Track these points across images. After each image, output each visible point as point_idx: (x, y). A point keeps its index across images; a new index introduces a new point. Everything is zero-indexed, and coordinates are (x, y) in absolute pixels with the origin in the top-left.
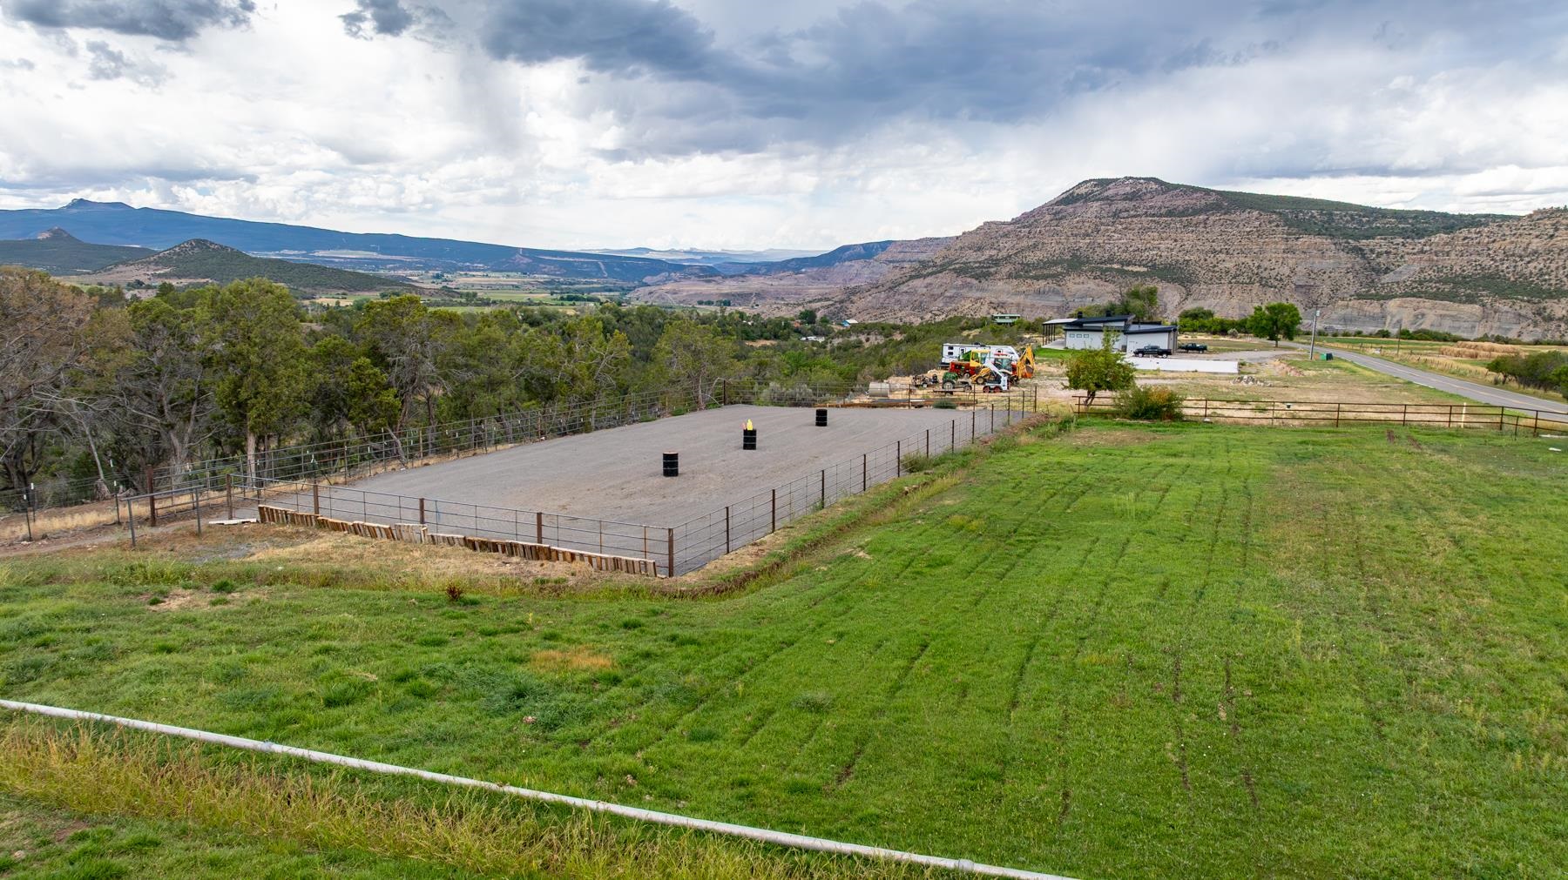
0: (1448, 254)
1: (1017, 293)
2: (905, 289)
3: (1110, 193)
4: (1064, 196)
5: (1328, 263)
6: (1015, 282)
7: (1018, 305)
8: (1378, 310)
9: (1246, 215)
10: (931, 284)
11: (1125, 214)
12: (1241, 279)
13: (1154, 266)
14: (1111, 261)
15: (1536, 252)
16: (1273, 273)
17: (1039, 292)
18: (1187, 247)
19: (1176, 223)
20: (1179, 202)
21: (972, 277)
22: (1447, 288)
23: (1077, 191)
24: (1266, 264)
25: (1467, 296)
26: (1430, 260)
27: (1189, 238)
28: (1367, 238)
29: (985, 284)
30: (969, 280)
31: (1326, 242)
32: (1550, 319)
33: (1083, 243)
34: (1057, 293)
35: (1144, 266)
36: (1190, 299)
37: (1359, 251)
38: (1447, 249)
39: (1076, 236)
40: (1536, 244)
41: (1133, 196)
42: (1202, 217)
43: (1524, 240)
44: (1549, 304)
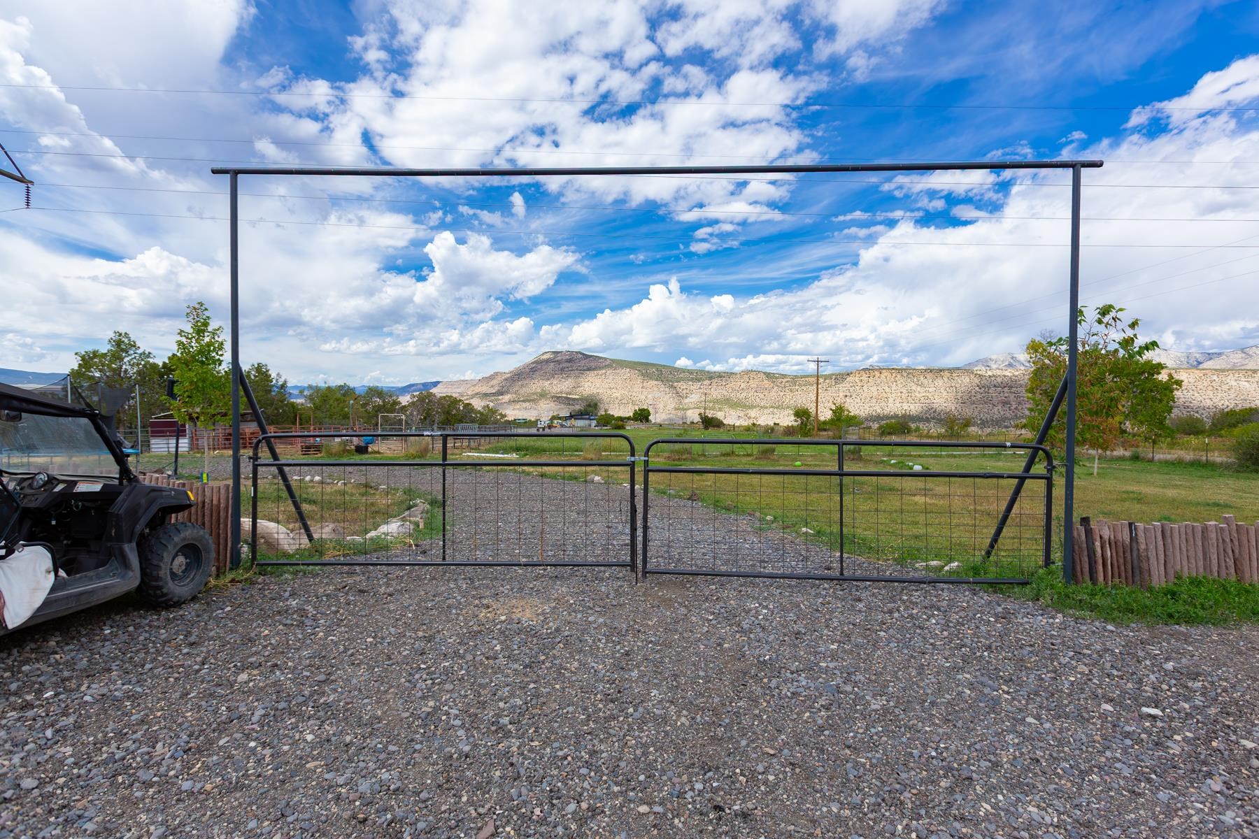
0: (710, 389)
1: (515, 409)
3: (559, 358)
5: (661, 394)
6: (514, 403)
8: (684, 415)
9: (623, 370)
11: (567, 370)
13: (582, 395)
14: (561, 393)
15: (743, 389)
16: (638, 399)
17: (526, 408)
18: (597, 386)
19: (592, 374)
20: (592, 364)
22: (711, 405)
23: (542, 358)
24: (634, 394)
25: (719, 408)
26: (705, 394)
27: (597, 381)
28: (677, 382)
31: (660, 384)
33: (547, 384)
34: (535, 409)
35: (577, 395)
37: (673, 387)
38: (710, 387)
39: (543, 380)
40: (743, 385)
41: (570, 361)
42: (604, 371)
43: (739, 384)
44: (749, 411)
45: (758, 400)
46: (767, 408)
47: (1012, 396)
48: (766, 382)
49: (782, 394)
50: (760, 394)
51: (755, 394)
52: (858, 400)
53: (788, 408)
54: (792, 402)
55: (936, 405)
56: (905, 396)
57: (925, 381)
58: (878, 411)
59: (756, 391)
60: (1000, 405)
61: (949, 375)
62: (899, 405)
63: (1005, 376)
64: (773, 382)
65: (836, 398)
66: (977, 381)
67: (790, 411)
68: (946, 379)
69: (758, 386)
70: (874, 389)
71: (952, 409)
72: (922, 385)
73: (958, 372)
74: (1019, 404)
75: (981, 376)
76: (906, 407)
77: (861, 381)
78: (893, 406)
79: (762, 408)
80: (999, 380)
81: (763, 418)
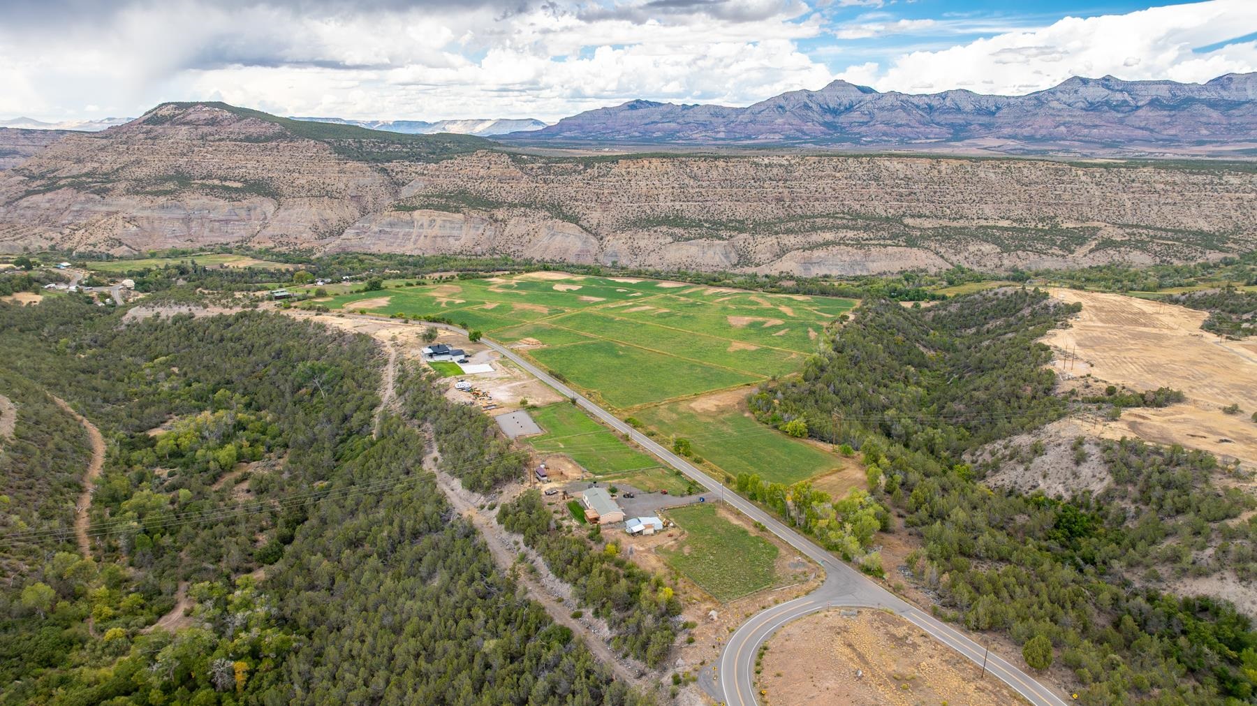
0: (438, 176)
1: (144, 208)
2: (26, 204)
3: (192, 117)
4: (149, 116)
5: (367, 180)
6: (138, 198)
7: (148, 218)
8: (409, 218)
9: (305, 143)
10: (53, 200)
11: (211, 138)
12: (313, 192)
13: (246, 181)
14: (209, 177)
15: (482, 177)
16: (334, 187)
17: (162, 207)
18: (268, 166)
19: (256, 147)
20: (252, 130)
21: (93, 192)
22: (443, 201)
23: (160, 113)
24: (328, 181)
25: (455, 207)
26: (429, 180)
27: (268, 160)
28: (388, 161)
29: (108, 199)
30: (91, 196)
31: (364, 166)
32: (496, 221)
33: (182, 161)
34: (179, 208)
35: (239, 181)
36: (282, 208)
37: (384, 170)
38: (437, 173)
39: (174, 154)
40: (482, 172)
41: (213, 122)
42: (274, 144)
43: (476, 169)
44: (495, 211)
45: (504, 194)
46: (515, 206)
48: (512, 168)
49: (534, 185)
50: (505, 186)
51: (500, 185)
52: (625, 199)
53: (543, 206)
54: (546, 198)
55: (709, 204)
56: (677, 191)
57: (699, 173)
58: (648, 212)
59: (500, 181)
60: (774, 203)
61: (724, 164)
62: (670, 204)
63: (781, 165)
64: (522, 169)
65: (601, 196)
66: (753, 173)
67: (547, 213)
68: (721, 170)
69: (503, 174)
70: (643, 184)
71: (727, 208)
72: (695, 178)
73: (733, 160)
74: (793, 200)
75: (757, 164)
76: (677, 205)
77: (628, 173)
78: (665, 206)
79: (512, 206)
80: (775, 171)
81: (512, 222)
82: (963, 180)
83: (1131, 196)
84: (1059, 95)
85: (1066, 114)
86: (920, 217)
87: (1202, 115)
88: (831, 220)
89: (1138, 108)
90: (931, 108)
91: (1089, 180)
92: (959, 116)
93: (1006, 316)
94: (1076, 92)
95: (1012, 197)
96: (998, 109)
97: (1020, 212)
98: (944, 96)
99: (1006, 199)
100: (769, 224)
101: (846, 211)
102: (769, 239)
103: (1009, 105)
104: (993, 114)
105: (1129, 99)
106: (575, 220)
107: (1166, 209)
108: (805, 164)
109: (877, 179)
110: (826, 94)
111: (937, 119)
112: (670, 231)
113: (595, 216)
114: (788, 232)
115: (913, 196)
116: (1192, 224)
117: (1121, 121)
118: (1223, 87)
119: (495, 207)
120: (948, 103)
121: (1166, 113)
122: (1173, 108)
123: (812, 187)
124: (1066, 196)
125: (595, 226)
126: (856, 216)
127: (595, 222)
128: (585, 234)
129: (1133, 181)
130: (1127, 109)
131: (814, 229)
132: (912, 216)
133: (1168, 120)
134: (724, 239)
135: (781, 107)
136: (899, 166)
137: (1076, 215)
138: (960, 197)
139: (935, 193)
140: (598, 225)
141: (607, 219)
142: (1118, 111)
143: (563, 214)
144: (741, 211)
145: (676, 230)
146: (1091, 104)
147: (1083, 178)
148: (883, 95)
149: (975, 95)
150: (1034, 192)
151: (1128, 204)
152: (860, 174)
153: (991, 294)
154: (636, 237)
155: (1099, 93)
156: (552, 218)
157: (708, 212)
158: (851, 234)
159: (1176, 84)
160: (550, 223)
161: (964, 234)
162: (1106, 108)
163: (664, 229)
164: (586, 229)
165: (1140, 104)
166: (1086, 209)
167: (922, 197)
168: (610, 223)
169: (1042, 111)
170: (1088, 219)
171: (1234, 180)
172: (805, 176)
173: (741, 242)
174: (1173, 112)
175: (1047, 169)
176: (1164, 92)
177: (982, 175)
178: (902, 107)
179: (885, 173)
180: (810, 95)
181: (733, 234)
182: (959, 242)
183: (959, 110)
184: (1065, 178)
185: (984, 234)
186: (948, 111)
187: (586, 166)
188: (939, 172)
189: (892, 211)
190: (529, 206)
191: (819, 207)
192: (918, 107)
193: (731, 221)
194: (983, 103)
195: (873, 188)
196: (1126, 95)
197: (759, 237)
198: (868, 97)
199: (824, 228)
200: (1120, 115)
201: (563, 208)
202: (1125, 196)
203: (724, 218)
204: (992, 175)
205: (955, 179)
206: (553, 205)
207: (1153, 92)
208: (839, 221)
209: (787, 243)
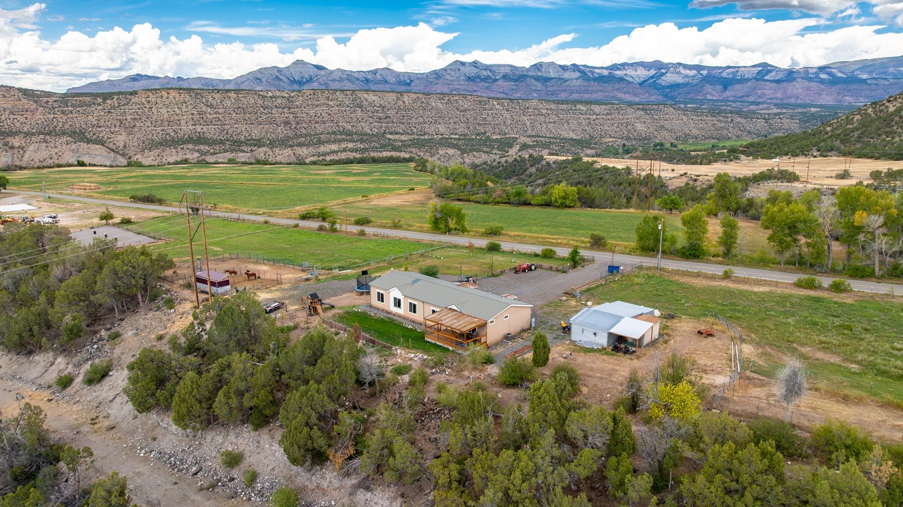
32: (12, 148)
44: (9, 139)
45: (18, 124)
46: (34, 134)
47: (291, 116)
48: (24, 101)
49: (52, 116)
50: (19, 117)
51: (12, 117)
52: (149, 124)
53: (64, 134)
54: (67, 127)
55: (227, 127)
56: (196, 117)
57: (214, 102)
58: (172, 134)
59: (12, 113)
60: (282, 125)
61: (235, 96)
62: (192, 128)
63: (283, 97)
64: (36, 102)
65: (124, 122)
66: (261, 102)
67: (68, 138)
68: (233, 100)
69: (14, 106)
70: (164, 111)
71: (243, 130)
72: (211, 106)
73: (243, 92)
74: (298, 123)
75: (263, 97)
76: (199, 129)
77: (149, 102)
78: (186, 129)
79: (27, 134)
80: (279, 101)
81: (32, 148)
82: (421, 108)
83: (529, 118)
84: (449, 71)
85: (456, 83)
86: (397, 133)
87: (533, 85)
88: (333, 136)
89: (496, 80)
90: (367, 80)
91: (501, 108)
92: (387, 86)
93: (517, 175)
94: (459, 70)
95: (456, 120)
96: (411, 81)
97: (463, 130)
98: (374, 72)
99: (452, 121)
100: (283, 141)
101: (341, 130)
102: (286, 151)
103: (418, 78)
104: (409, 85)
105: (491, 74)
106: (102, 143)
107: (551, 126)
108: (302, 96)
109: (361, 107)
110: (291, 70)
111: (373, 88)
112: (196, 148)
113: (121, 139)
114: (300, 145)
115: (388, 120)
116: (567, 135)
117: (488, 88)
118: (539, 70)
119: (10, 136)
120: (378, 77)
121: (512, 83)
122: (516, 81)
123: (312, 113)
124: (489, 119)
125: (121, 148)
126: (350, 133)
127: (121, 144)
128: (112, 154)
129: (528, 108)
130: (490, 81)
131: (320, 142)
132: (391, 134)
133: (514, 87)
134: (247, 152)
135: (258, 79)
136: (375, 98)
137: (498, 131)
138: (421, 120)
139: (404, 117)
140: (125, 146)
141: (133, 142)
142: (486, 82)
143: (87, 139)
144: (256, 133)
145: (202, 147)
146: (469, 78)
147: (498, 107)
148: (332, 72)
149: (395, 72)
150: (469, 116)
151: (528, 123)
152: (347, 103)
153: (495, 164)
154: (164, 154)
155: (473, 71)
156: (75, 142)
157: (227, 133)
158: (350, 145)
159: (514, 67)
160: (74, 146)
161: (432, 143)
162: (478, 80)
163: (191, 146)
164: (112, 150)
165: (497, 78)
166: (503, 127)
167: (395, 120)
168: (136, 144)
169: (441, 81)
170: (506, 134)
171: (582, 108)
172: (304, 104)
173: (262, 155)
174: (517, 83)
175: (474, 101)
176: (508, 70)
177: (433, 104)
178: (348, 79)
179: (365, 103)
180: (279, 70)
181: (254, 148)
182: (431, 148)
183: (386, 82)
184: (486, 107)
185: (446, 142)
186: (380, 82)
187: (105, 100)
188: (404, 102)
189: (376, 130)
190: (49, 134)
191: (320, 128)
192: (358, 79)
193: (248, 140)
194: (402, 78)
195: (359, 113)
196: (489, 72)
197: (277, 150)
198: (323, 72)
199: (329, 142)
200: (487, 85)
201: (86, 134)
202: (525, 118)
203: (243, 138)
204: (440, 104)
205: (416, 107)
206: (75, 132)
207: (503, 71)
208: (339, 137)
209: (301, 153)
